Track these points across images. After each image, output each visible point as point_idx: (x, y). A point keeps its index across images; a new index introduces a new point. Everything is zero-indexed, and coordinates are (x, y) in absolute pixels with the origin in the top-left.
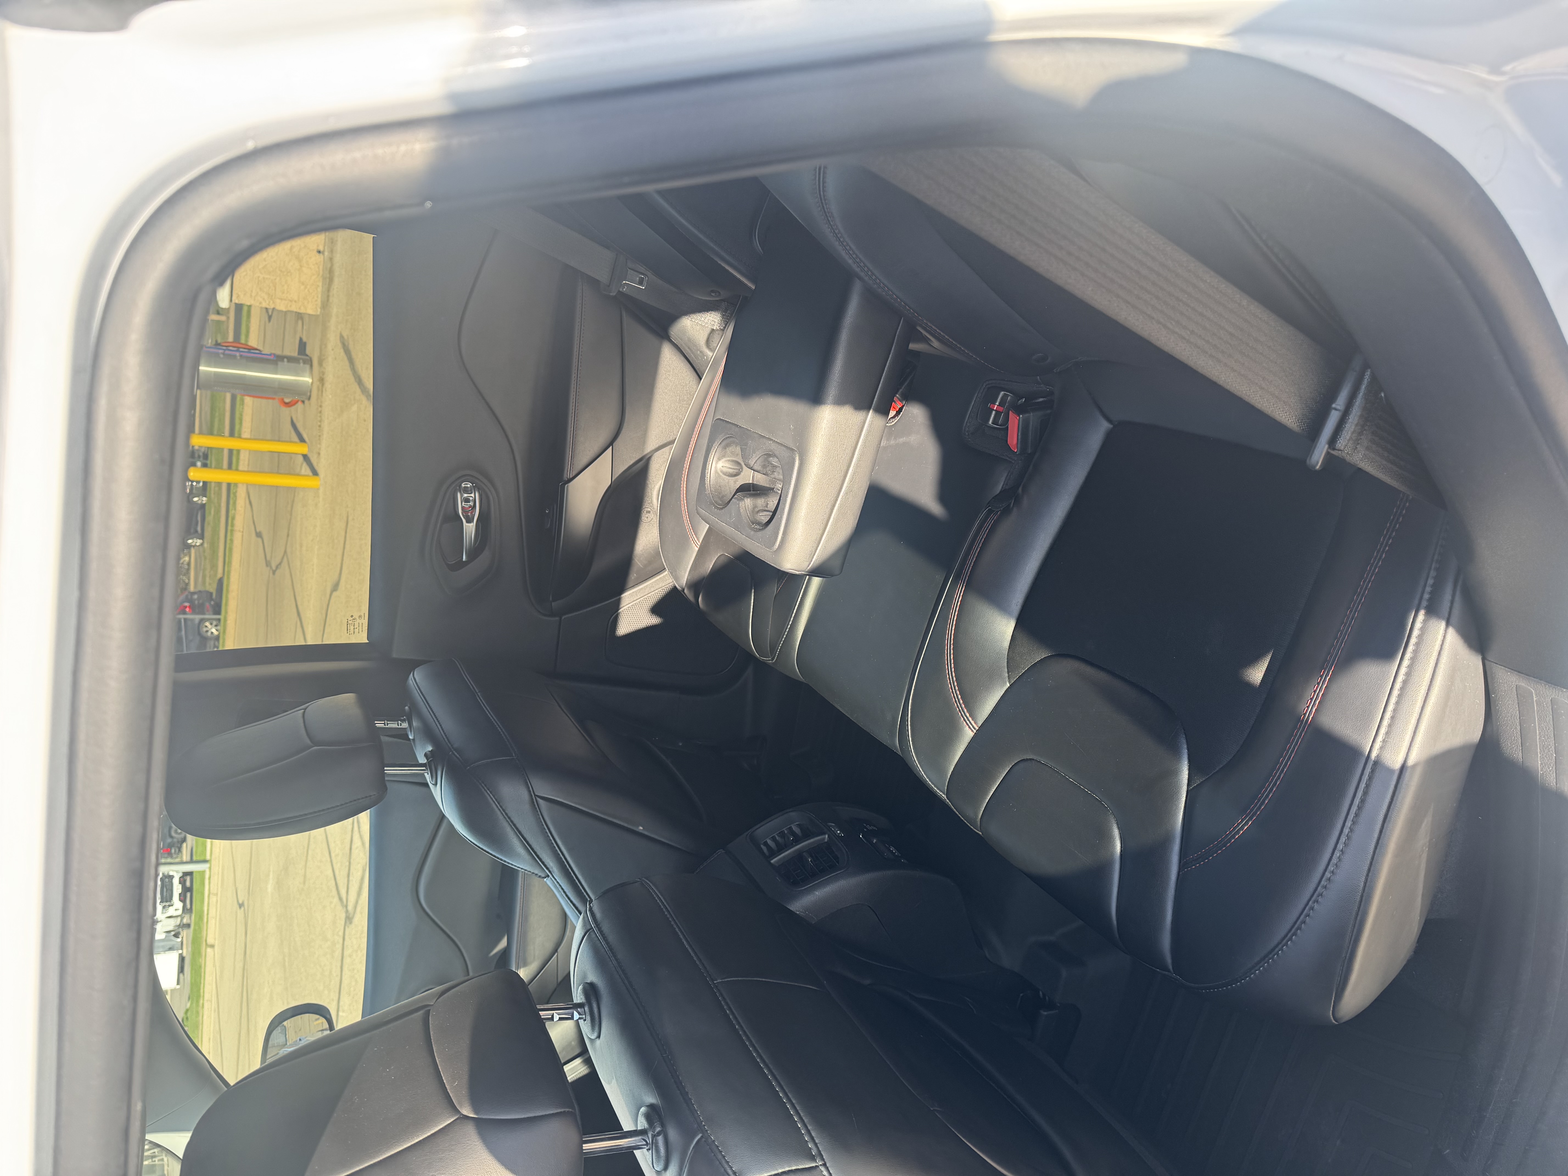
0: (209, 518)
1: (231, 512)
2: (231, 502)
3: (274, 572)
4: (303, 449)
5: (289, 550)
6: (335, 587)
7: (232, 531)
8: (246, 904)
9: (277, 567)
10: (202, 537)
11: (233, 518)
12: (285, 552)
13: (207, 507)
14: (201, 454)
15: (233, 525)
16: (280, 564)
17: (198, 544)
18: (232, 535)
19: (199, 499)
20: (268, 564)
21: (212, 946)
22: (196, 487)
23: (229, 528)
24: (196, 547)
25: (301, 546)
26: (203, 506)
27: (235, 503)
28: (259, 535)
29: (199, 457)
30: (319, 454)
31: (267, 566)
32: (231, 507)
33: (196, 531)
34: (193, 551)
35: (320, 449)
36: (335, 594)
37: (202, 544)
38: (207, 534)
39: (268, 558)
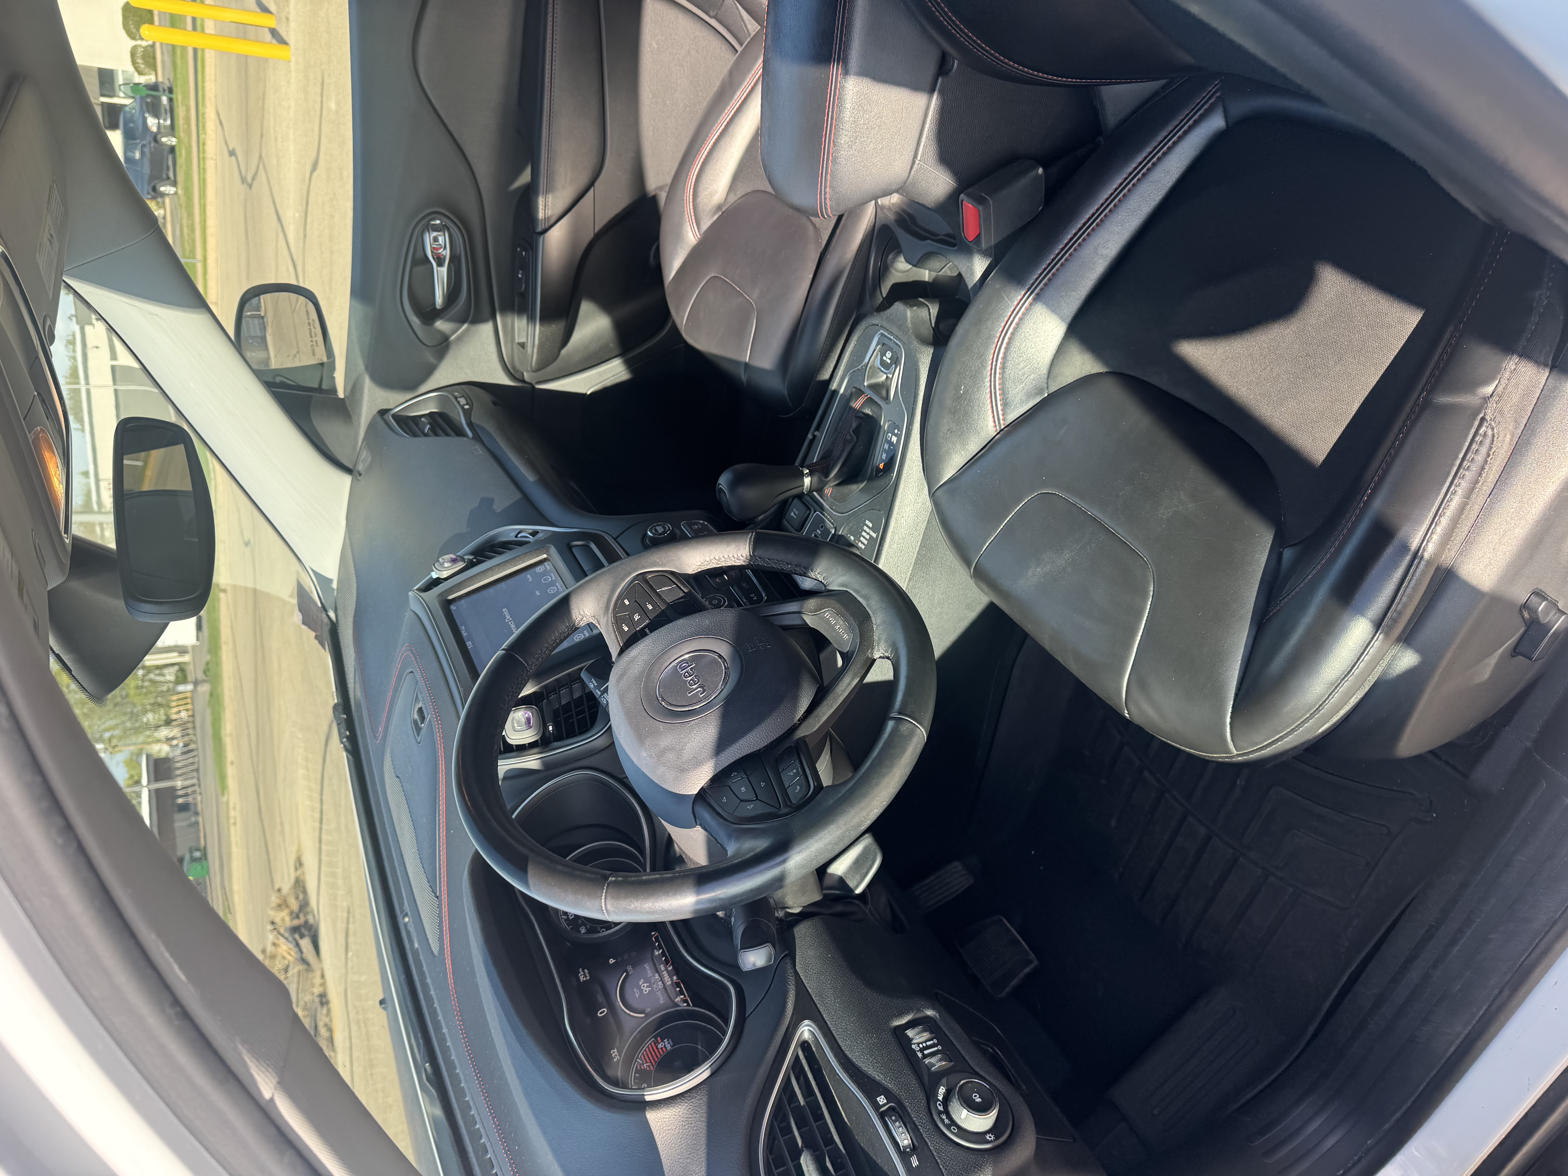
0: (181, 161)
1: (202, 137)
2: (201, 125)
3: (250, 186)
4: (269, 22)
5: (264, 154)
6: (315, 167)
7: (204, 158)
8: (252, 541)
9: (253, 179)
10: (174, 184)
11: (204, 144)
12: (260, 157)
13: (177, 149)
14: (166, 88)
15: (204, 152)
16: (256, 174)
17: (172, 192)
18: (204, 163)
19: (168, 140)
20: (243, 180)
21: (224, 591)
22: (164, 126)
23: (201, 155)
24: (170, 196)
25: (276, 140)
26: (172, 149)
27: (204, 127)
28: (232, 153)
29: (164, 90)
30: (288, 19)
31: (243, 183)
32: (201, 132)
33: (168, 178)
34: (167, 201)
35: (288, 13)
36: (315, 174)
37: (176, 193)
38: (180, 178)
39: (243, 174)
